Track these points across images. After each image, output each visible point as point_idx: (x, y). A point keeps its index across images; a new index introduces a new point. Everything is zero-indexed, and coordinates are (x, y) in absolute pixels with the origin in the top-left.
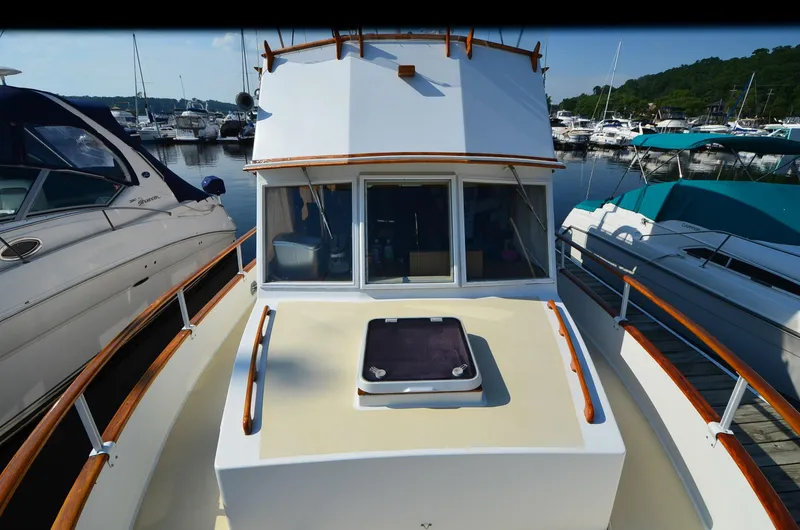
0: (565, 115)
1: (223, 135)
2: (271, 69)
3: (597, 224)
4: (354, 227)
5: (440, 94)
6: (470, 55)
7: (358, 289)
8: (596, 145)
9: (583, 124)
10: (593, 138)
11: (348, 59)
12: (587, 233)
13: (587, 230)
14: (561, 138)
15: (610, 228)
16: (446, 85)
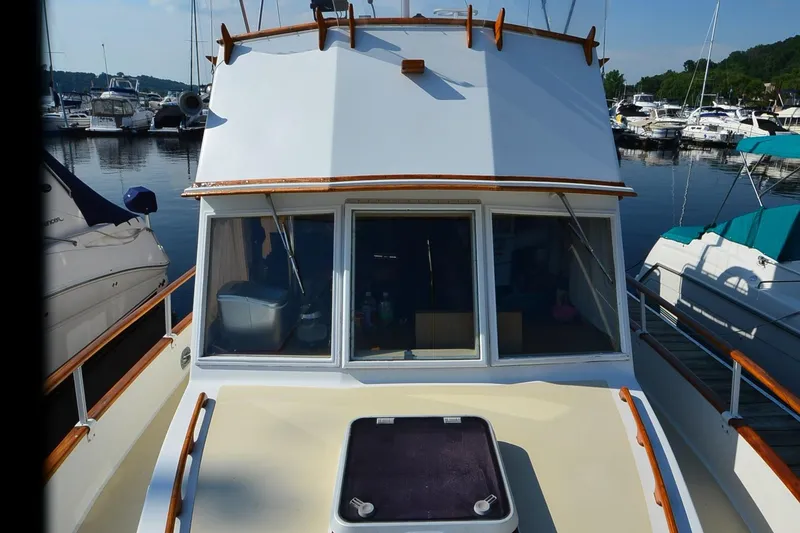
0: (643, 99)
1: (158, 125)
2: (228, 59)
3: (695, 262)
4: (336, 275)
5: (459, 97)
6: (500, 46)
7: (338, 368)
8: (692, 142)
9: (672, 113)
10: (687, 132)
11: (333, 50)
12: (682, 275)
13: (681, 271)
14: (640, 131)
15: (714, 268)
16: (466, 85)
